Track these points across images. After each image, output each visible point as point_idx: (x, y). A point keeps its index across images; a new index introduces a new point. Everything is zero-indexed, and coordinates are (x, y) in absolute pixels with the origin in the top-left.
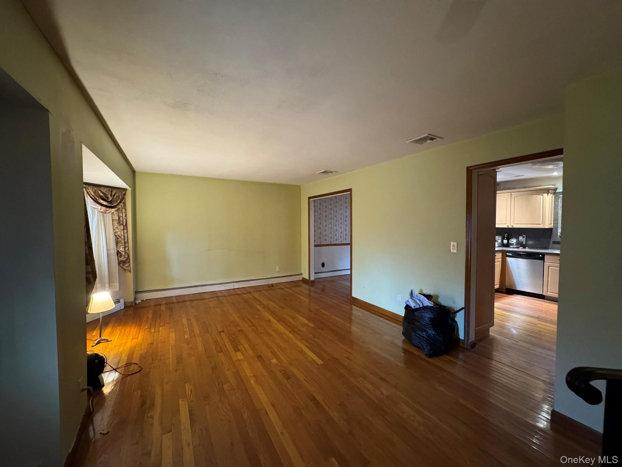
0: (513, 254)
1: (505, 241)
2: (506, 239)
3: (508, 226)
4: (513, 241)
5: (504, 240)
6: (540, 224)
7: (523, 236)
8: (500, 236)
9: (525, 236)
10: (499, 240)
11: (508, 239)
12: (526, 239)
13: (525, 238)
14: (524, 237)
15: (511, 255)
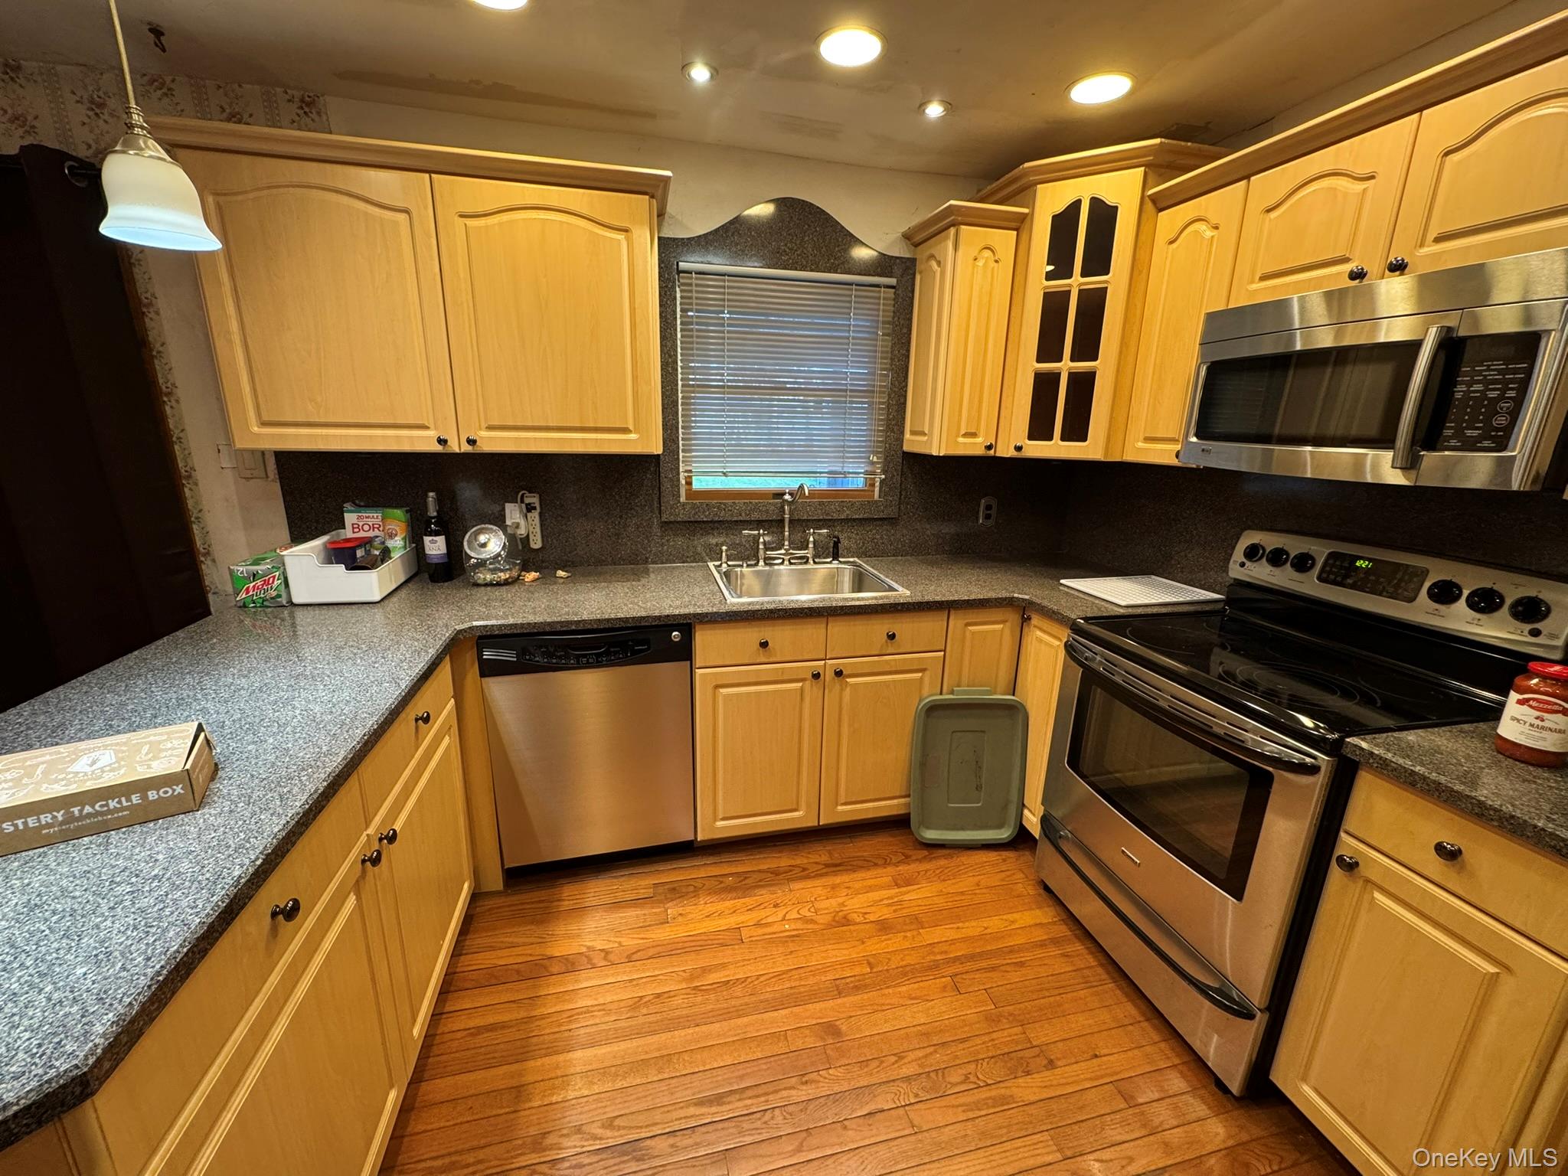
0: (522, 652)
1: (436, 546)
2: (437, 534)
3: (442, 441)
4: (484, 545)
5: (427, 539)
6: (626, 430)
7: (527, 500)
8: (399, 513)
9: (534, 499)
10: (391, 536)
11: (453, 528)
12: (541, 514)
13: (535, 515)
14: (530, 508)
15: (509, 656)
